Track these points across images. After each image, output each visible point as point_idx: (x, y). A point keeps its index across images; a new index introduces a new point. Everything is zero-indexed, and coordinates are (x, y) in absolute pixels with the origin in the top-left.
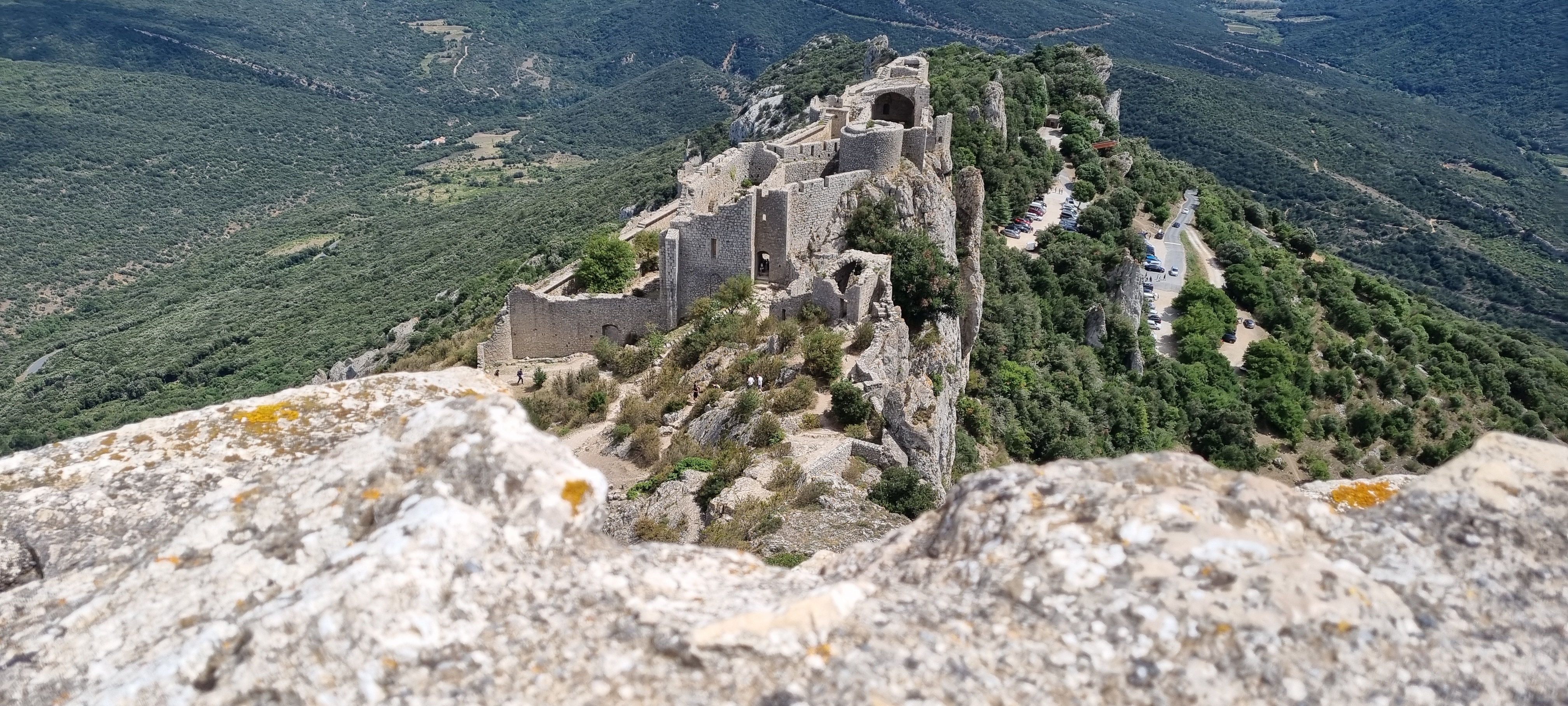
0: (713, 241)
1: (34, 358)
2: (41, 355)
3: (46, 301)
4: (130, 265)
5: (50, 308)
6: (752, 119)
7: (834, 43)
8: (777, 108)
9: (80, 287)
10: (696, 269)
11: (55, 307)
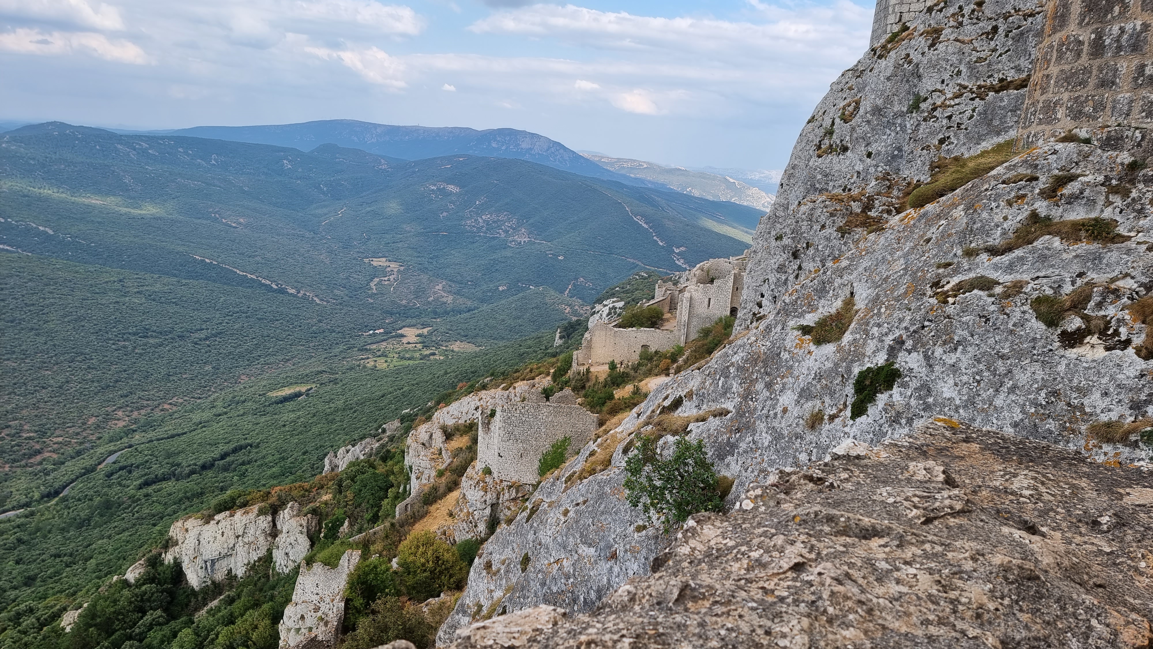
0: (710, 299)
1: (111, 453)
2: (115, 452)
3: (119, 420)
4: (175, 399)
5: (121, 424)
6: (604, 316)
7: (649, 276)
8: (620, 308)
9: (143, 412)
10: (698, 315)
11: (124, 423)
